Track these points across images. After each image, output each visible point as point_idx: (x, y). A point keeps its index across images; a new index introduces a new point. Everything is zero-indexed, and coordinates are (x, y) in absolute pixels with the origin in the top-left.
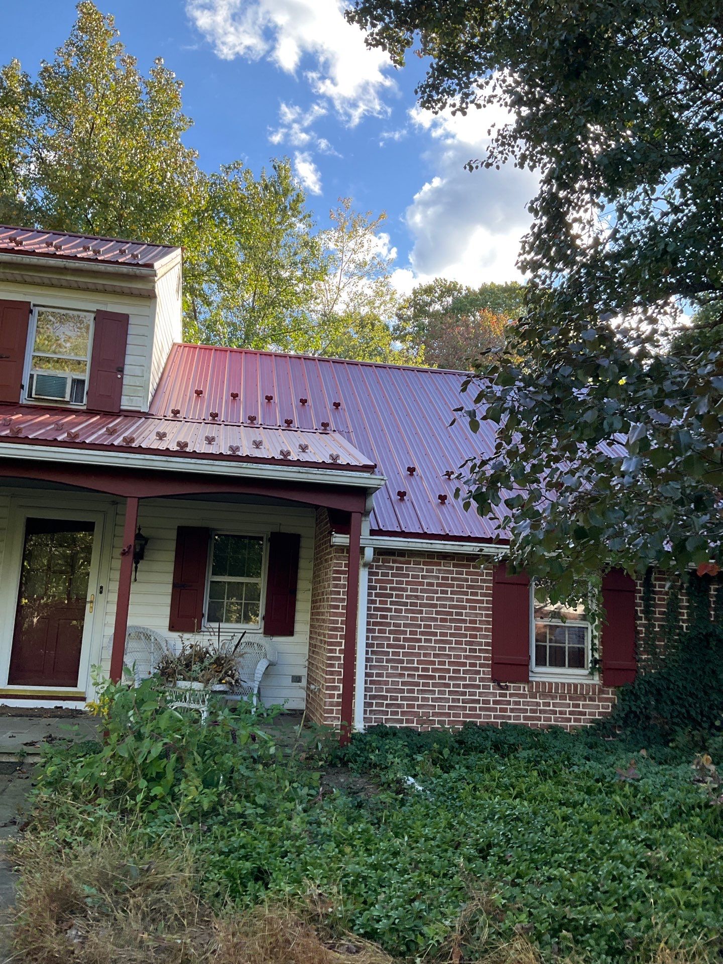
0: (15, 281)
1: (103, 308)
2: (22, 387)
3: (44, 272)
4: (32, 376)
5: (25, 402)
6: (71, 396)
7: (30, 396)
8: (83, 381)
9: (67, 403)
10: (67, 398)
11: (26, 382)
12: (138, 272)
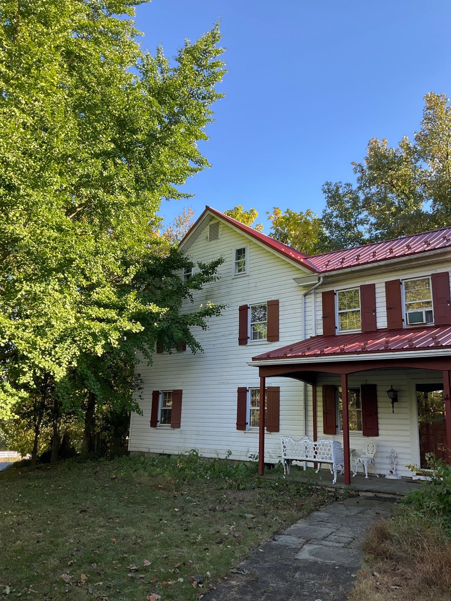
0: (391, 271)
1: (435, 272)
2: (403, 320)
3: (403, 264)
4: (406, 314)
5: (406, 327)
6: (426, 320)
7: (407, 324)
8: (432, 311)
9: (426, 324)
10: (425, 322)
11: (404, 318)
12: (446, 250)
